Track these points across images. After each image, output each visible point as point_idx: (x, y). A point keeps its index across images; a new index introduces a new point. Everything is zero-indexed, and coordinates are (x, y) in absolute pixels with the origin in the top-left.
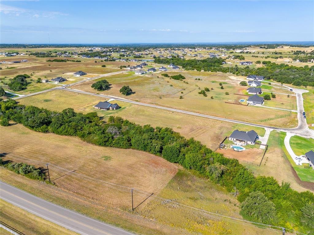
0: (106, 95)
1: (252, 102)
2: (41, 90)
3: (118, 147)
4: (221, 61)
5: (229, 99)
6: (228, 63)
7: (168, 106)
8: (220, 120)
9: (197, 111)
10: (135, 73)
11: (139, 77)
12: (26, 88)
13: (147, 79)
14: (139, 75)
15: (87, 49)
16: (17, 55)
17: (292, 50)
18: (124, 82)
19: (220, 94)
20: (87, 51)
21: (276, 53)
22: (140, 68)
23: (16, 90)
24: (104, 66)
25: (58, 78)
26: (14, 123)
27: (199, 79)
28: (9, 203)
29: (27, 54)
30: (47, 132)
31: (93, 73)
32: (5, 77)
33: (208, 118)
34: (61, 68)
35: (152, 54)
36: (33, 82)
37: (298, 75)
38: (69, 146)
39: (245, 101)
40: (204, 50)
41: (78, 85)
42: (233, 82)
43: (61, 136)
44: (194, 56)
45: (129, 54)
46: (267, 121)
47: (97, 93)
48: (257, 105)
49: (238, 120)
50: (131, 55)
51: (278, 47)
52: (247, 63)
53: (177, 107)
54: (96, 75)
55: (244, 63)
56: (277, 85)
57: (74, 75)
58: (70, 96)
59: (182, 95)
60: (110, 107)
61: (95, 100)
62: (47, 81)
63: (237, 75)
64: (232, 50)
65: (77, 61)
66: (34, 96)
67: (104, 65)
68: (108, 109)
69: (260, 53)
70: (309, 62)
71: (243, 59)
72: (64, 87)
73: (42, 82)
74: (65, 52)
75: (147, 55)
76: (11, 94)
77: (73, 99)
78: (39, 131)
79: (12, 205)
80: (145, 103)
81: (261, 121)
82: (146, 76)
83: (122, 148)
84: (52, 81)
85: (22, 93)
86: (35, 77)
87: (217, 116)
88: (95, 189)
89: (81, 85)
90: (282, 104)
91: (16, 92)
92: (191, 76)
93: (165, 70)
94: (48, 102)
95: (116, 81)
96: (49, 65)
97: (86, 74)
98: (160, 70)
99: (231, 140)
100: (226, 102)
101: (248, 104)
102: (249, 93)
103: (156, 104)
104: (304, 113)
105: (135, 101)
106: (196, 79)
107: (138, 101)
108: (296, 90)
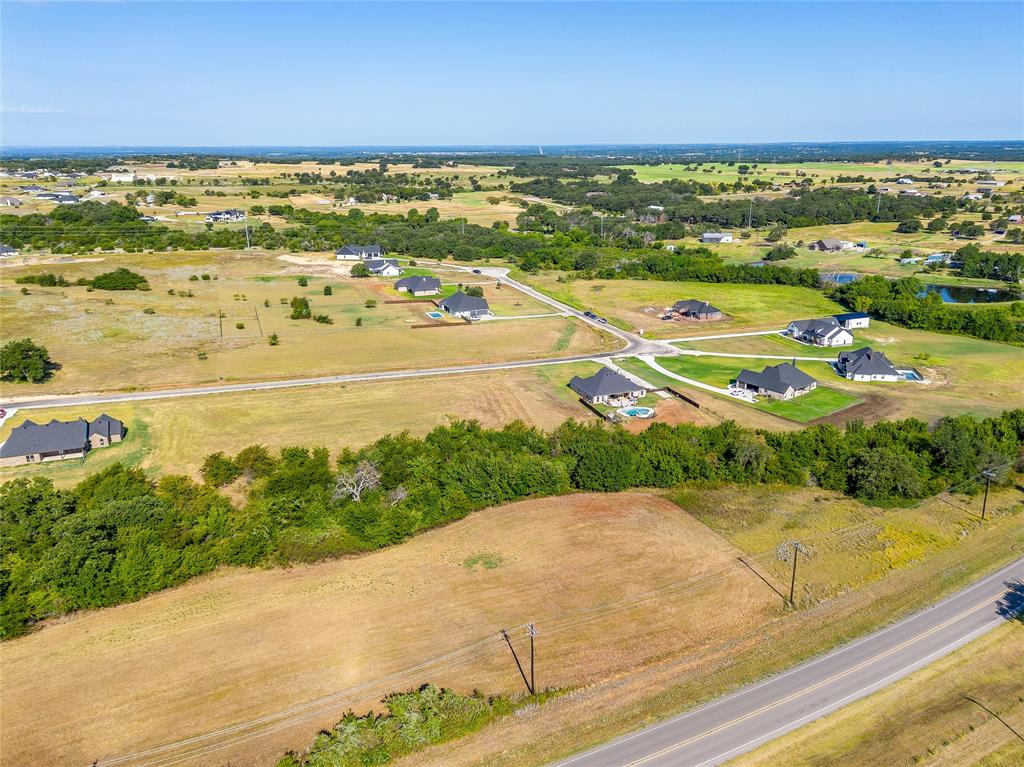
5: (404, 317)
6: (160, 218)
19: (351, 310)
21: (255, 183)
27: (206, 278)
39: (444, 314)
46: (566, 345)
51: (220, 164)
52: (229, 216)
55: (220, 214)
56: (429, 265)
63: (293, 251)
64: (85, 176)
68: (88, 448)
70: (379, 203)
71: (193, 202)
90: (518, 305)
92: (155, 272)
99: (598, 401)
100: (413, 327)
101: (465, 319)
102: (418, 294)
103: (228, 380)
104: (587, 314)
105: (120, 390)
106: (194, 279)
107: (134, 389)
108: (485, 271)
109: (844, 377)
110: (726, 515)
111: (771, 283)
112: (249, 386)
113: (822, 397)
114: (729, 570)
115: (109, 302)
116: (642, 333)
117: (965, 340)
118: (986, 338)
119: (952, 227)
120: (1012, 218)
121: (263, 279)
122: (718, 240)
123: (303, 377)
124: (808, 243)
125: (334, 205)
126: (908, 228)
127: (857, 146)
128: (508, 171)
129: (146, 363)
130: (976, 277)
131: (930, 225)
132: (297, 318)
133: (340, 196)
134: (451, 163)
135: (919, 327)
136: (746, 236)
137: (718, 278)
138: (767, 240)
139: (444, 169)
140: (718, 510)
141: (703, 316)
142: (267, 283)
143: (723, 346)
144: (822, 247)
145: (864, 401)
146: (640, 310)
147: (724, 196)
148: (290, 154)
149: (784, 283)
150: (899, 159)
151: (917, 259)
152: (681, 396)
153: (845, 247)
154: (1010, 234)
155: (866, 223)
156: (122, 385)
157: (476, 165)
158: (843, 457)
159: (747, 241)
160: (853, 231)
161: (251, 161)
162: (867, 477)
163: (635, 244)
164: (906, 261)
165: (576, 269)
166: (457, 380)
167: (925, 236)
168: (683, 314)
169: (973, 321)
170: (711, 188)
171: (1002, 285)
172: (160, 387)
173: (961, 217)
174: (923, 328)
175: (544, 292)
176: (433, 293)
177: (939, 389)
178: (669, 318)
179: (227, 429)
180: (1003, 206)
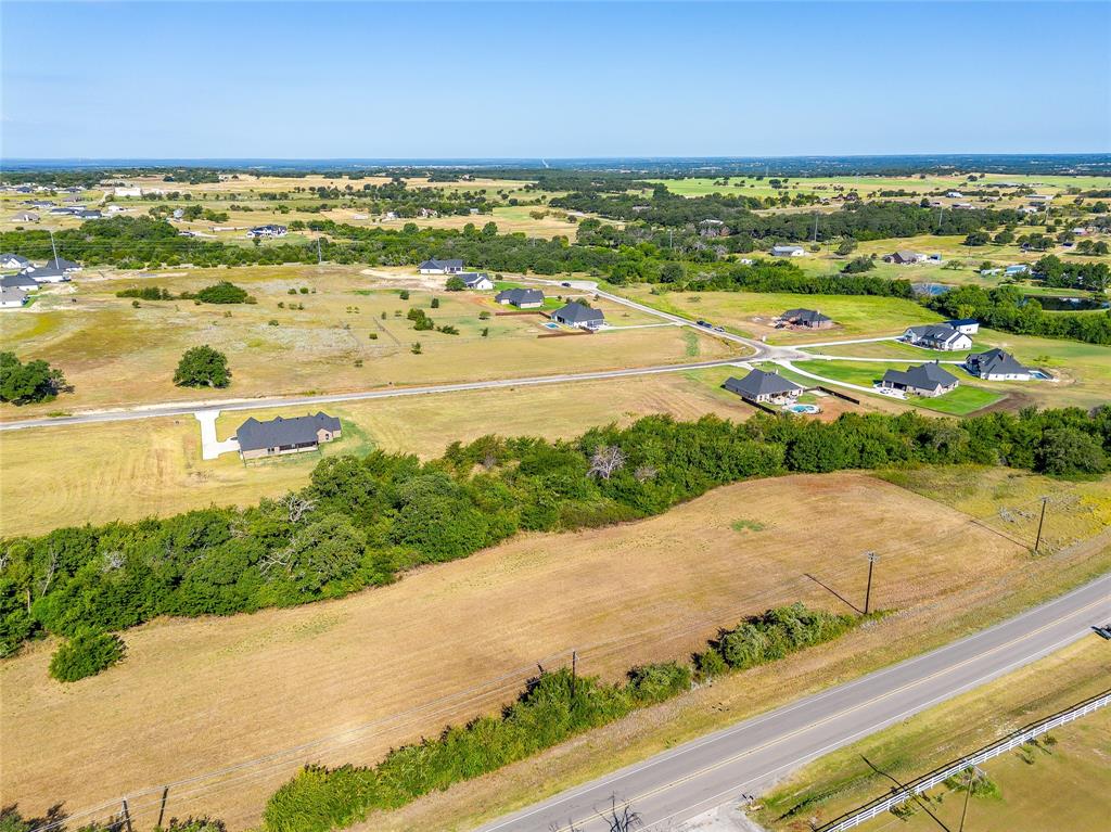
6: (197, 234)
19: (468, 322)
39: (560, 325)
52: (270, 231)
55: (261, 229)
60: (323, 432)
68: (316, 443)
70: (420, 218)
80: (350, 391)
81: (693, 356)
82: (57, 308)
99: (762, 399)
100: (540, 337)
101: (584, 328)
102: (524, 306)
103: (397, 384)
104: (701, 323)
105: (303, 394)
106: (293, 292)
107: (314, 393)
108: (575, 285)
109: (979, 377)
110: (936, 488)
111: (862, 294)
112: (424, 390)
113: (967, 394)
114: (968, 529)
115: (228, 315)
116: (764, 339)
117: (1073, 344)
118: (1092, 341)
119: (1021, 240)
120: (1076, 230)
121: (361, 293)
122: (790, 253)
123: (465, 381)
124: (880, 255)
125: (374, 221)
126: (975, 241)
127: (878, 161)
128: (534, 185)
129: (308, 370)
130: (1060, 287)
131: (996, 237)
132: (421, 329)
133: (376, 211)
134: (467, 177)
135: (1026, 333)
136: (816, 249)
137: (810, 289)
138: (837, 253)
139: (462, 183)
140: (928, 484)
141: (815, 324)
142: (367, 297)
143: (850, 350)
144: (898, 259)
145: (1007, 396)
146: (748, 319)
147: (773, 210)
148: (274, 168)
149: (876, 294)
150: (932, 173)
151: (997, 270)
152: (836, 394)
153: (920, 259)
154: (1081, 245)
155: (929, 237)
156: (300, 390)
157: (494, 179)
158: (1028, 439)
159: (818, 255)
160: (920, 245)
161: (251, 174)
162: (1056, 455)
163: (709, 258)
164: (987, 272)
165: (662, 281)
166: (613, 384)
167: (994, 248)
168: (793, 323)
169: (1079, 326)
170: (759, 202)
171: (1086, 294)
172: (338, 391)
173: (1025, 231)
174: (1029, 334)
175: (642, 303)
176: (538, 305)
177: (1070, 386)
178: (782, 326)
179: (429, 425)
180: (1063, 219)
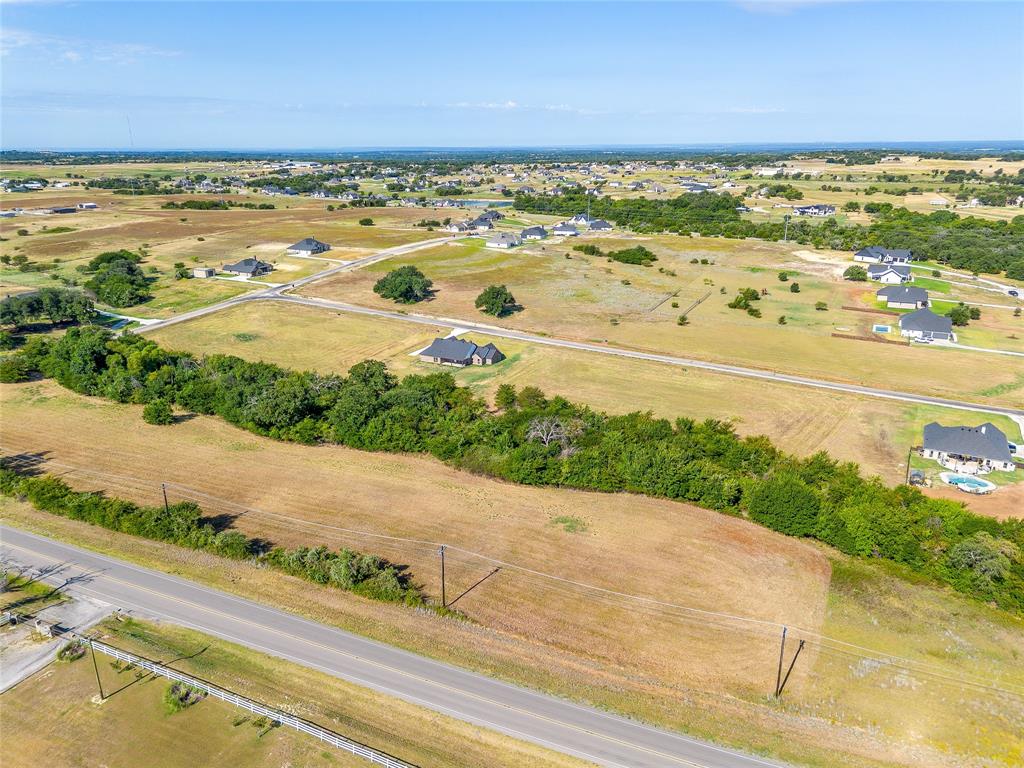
0: (432, 317)
1: (921, 333)
2: (206, 304)
3: (583, 488)
4: (730, 205)
5: (841, 325)
6: (756, 209)
7: (655, 348)
8: (852, 394)
9: (759, 363)
10: (488, 244)
11: (504, 257)
12: (151, 298)
13: (536, 263)
14: (503, 250)
15: (267, 168)
16: (45, 186)
17: (934, 168)
18: (467, 272)
19: (797, 309)
20: (270, 173)
21: (891, 179)
22: (487, 228)
23: (120, 302)
24: (367, 222)
25: (248, 262)
26: (184, 413)
27: (705, 262)
28: (360, 688)
29: (76, 184)
30: (314, 440)
31: (350, 246)
32: (57, 261)
33: (809, 387)
34: (226, 228)
35: (491, 181)
36: (159, 275)
37: (1013, 247)
38: (419, 486)
39: (893, 330)
40: (654, 169)
41: (323, 286)
42: (816, 270)
43: (373, 455)
44: (634, 190)
45: (415, 182)
46: (1002, 392)
47: (399, 312)
48: (938, 342)
49: (909, 391)
50: (423, 187)
51: (883, 159)
52: (817, 211)
53: (685, 353)
54: (363, 250)
55: (809, 208)
56: (960, 278)
57: (289, 251)
58: (316, 321)
59: (679, 313)
60: (476, 357)
61: (405, 332)
62: (210, 273)
63: (817, 248)
64: (742, 170)
65: (263, 207)
66: (193, 324)
67: (366, 220)
68: (469, 363)
69: (838, 178)
70: (1009, 207)
71: (799, 196)
72: (278, 293)
73: (193, 277)
74: (200, 178)
75: (476, 185)
76: (110, 317)
77: (331, 332)
78: (290, 440)
79: (370, 690)
80: (572, 340)
81: (984, 394)
82: (524, 252)
83: (595, 490)
84: (225, 272)
85: (145, 312)
86: (156, 259)
87: (833, 380)
88: (605, 630)
89: (330, 284)
90: (1013, 337)
91: (122, 310)
92: (673, 253)
93: (573, 233)
94: (250, 343)
95: (442, 270)
96: (183, 220)
97: (329, 249)
98: (556, 233)
100: (834, 335)
102: (892, 305)
103: (610, 343)
105: (537, 333)
106: (694, 262)
107: (545, 334)
112: (618, 351)
121: (753, 270)
129: (574, 319)
132: (734, 307)
142: (751, 274)
156: (542, 330)
172: (561, 337)
176: (912, 307)
